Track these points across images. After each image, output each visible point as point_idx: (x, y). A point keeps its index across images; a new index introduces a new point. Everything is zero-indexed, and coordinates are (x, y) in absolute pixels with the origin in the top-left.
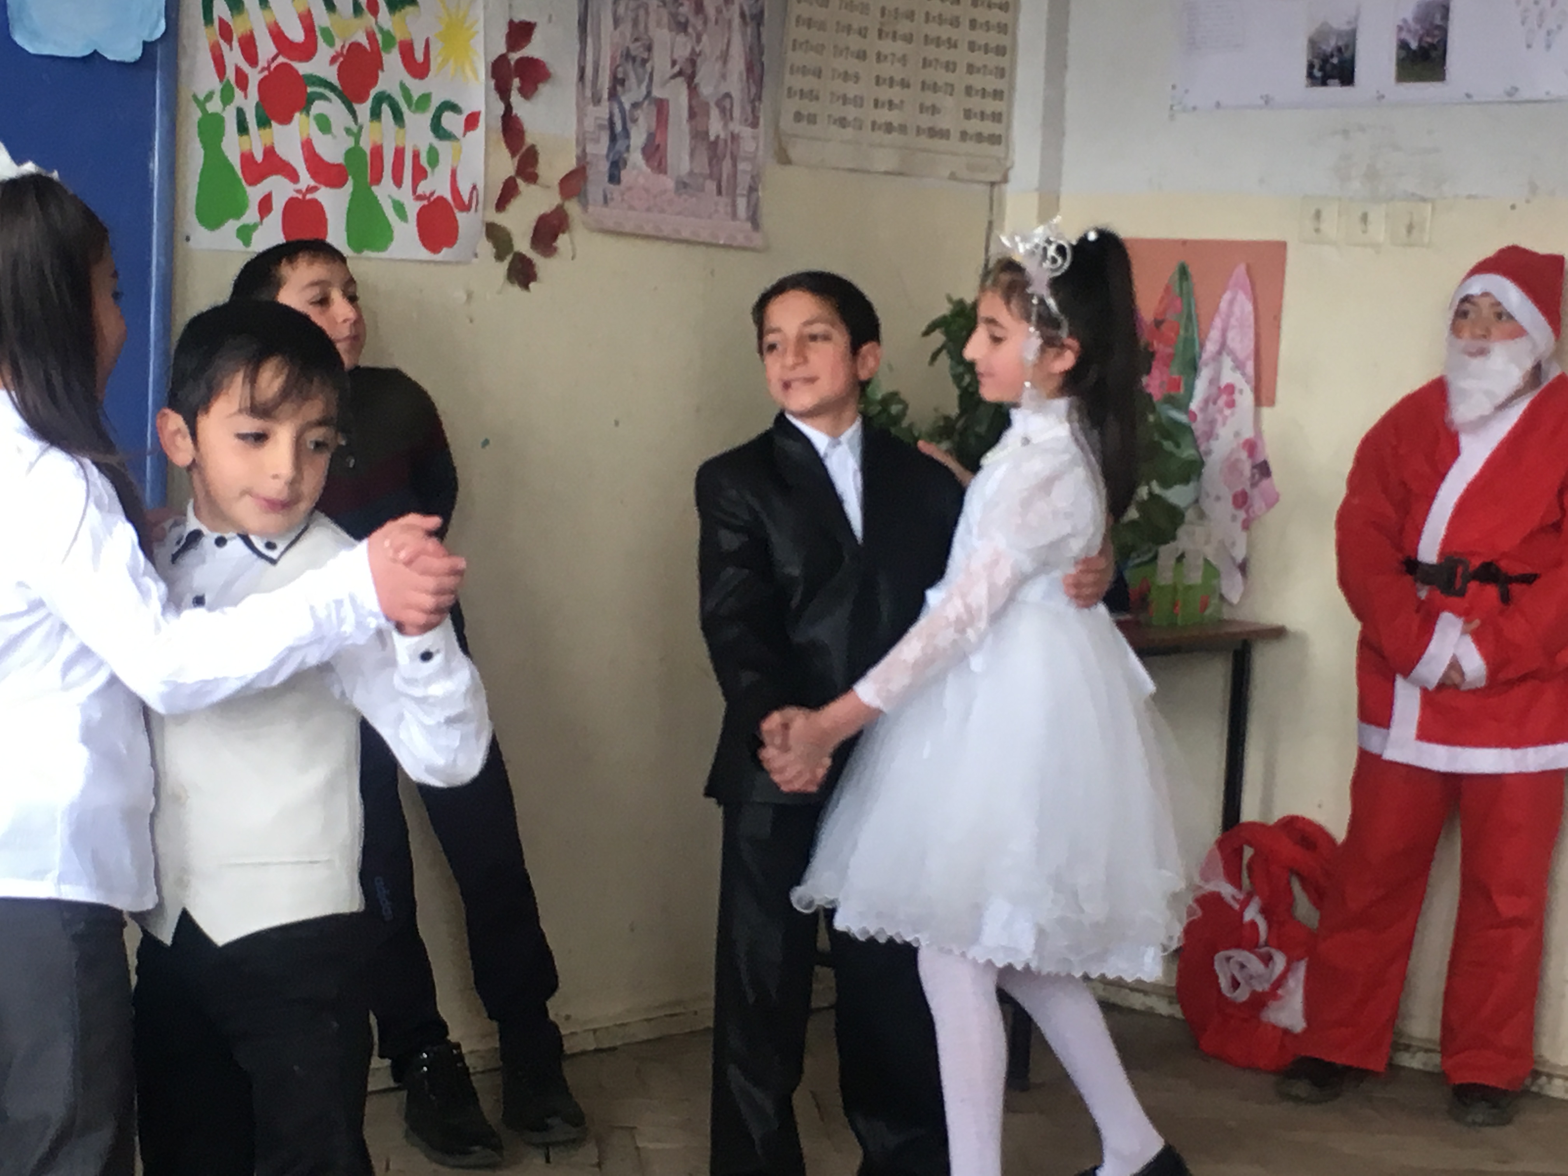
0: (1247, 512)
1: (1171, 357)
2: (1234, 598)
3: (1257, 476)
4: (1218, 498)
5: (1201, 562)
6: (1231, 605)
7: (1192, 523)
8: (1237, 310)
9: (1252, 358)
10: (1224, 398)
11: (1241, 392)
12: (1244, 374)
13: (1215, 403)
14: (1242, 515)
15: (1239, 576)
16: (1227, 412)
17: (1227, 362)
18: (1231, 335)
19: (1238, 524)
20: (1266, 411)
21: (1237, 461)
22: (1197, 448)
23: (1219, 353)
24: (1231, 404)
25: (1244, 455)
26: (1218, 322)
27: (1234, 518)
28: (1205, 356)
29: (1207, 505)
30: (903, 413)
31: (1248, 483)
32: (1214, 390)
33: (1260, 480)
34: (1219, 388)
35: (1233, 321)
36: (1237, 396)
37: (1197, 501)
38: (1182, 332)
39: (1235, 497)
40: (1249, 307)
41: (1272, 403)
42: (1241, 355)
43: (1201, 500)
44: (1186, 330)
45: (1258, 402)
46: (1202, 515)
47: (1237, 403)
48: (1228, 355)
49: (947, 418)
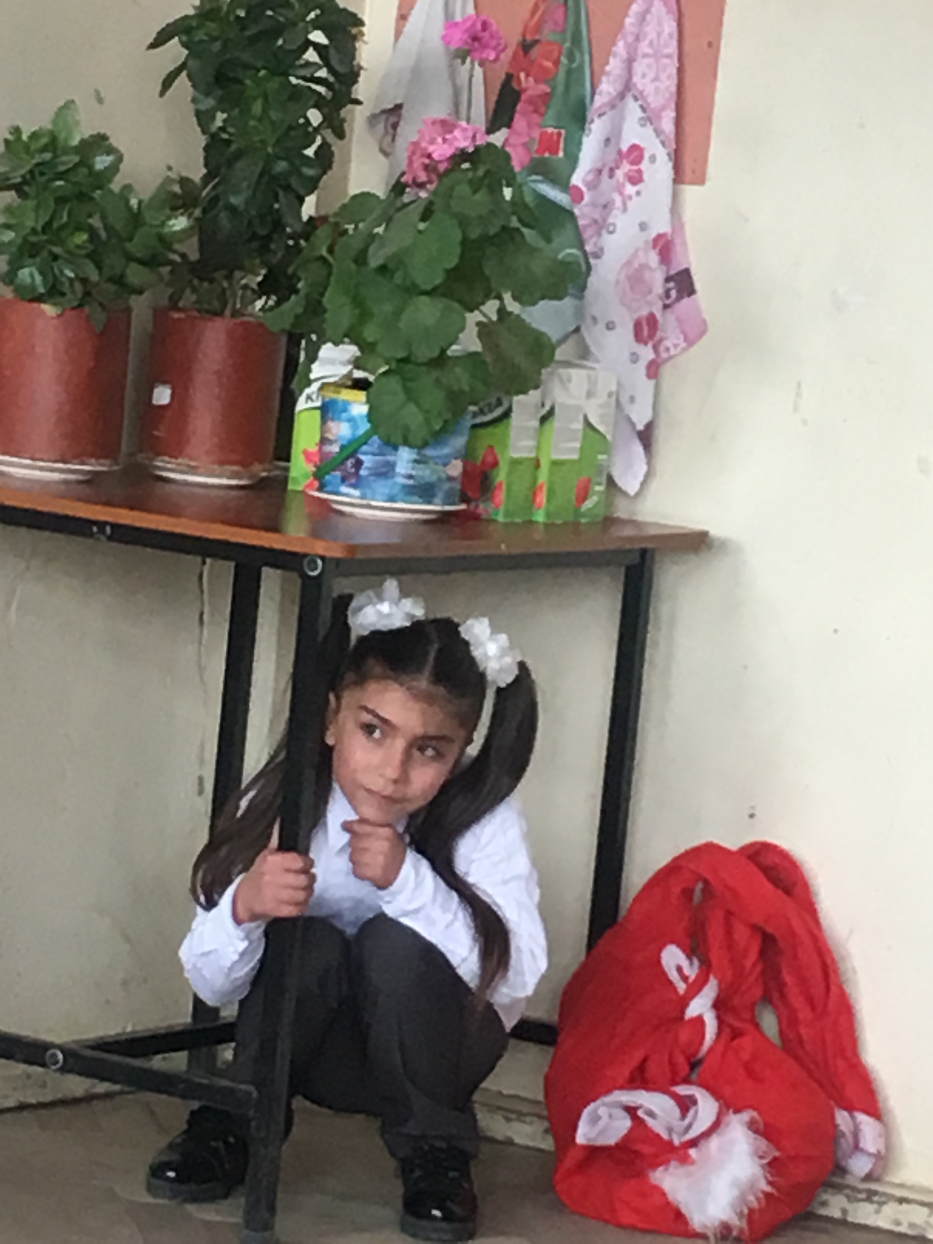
0: (656, 348)
1: (546, 98)
2: (631, 485)
3: (673, 294)
4: (610, 326)
5: (579, 425)
6: (625, 494)
7: (567, 364)
8: (651, 30)
9: (673, 106)
10: (626, 167)
11: (653, 159)
12: (658, 132)
13: (611, 174)
14: (647, 353)
15: (639, 449)
16: (630, 189)
17: (633, 111)
18: (639, 67)
19: (641, 367)
20: (690, 192)
21: (644, 267)
22: (581, 244)
23: (622, 96)
24: (636, 179)
25: (653, 258)
26: (620, 48)
27: (635, 358)
28: (599, 101)
29: (591, 335)
30: (114, 169)
31: (660, 304)
32: (612, 156)
33: (679, 298)
34: (620, 152)
35: (644, 47)
36: (644, 166)
37: (577, 330)
38: (564, 60)
39: (638, 326)
40: (670, 26)
41: (701, 180)
42: (654, 102)
43: (583, 329)
44: (571, 58)
45: (678, 178)
46: (585, 353)
47: (646, 176)
48: (636, 99)
49: (184, 181)
